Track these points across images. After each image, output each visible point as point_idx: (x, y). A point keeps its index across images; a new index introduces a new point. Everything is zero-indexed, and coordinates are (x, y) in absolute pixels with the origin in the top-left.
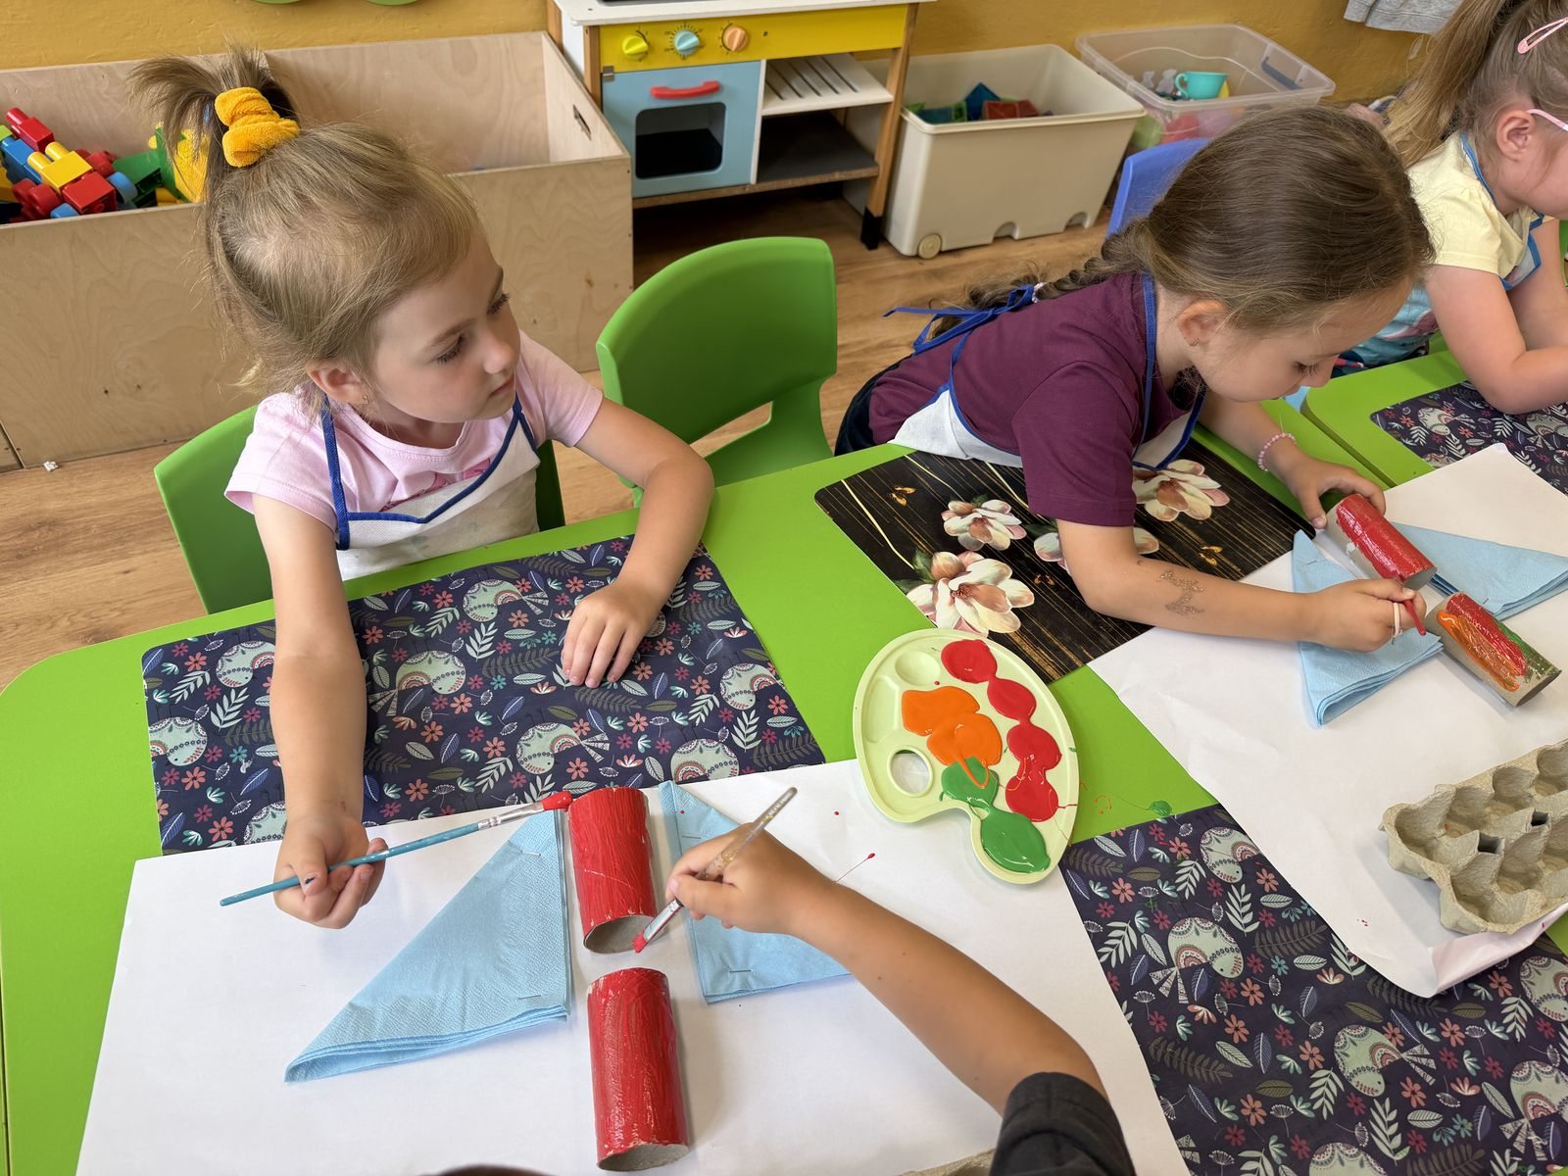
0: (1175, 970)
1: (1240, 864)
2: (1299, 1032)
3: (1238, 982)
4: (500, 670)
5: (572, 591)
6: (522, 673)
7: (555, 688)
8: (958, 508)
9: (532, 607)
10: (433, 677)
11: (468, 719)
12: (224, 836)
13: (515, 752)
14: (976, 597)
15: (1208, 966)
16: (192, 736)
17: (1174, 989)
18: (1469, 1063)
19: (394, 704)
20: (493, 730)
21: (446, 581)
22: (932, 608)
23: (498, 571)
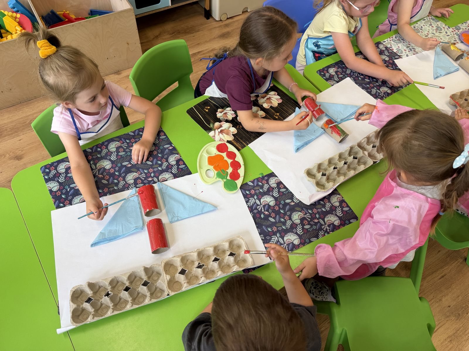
0: (262, 206)
1: (276, 184)
2: (285, 214)
3: (274, 206)
4: (119, 162)
5: (132, 142)
6: (124, 162)
7: (131, 165)
8: (220, 111)
9: (124, 147)
10: (104, 166)
11: (114, 173)
12: (68, 204)
13: (125, 179)
14: (224, 133)
15: (268, 204)
16: (56, 185)
17: (261, 209)
18: (317, 216)
19: (97, 172)
20: (120, 176)
21: (103, 143)
22: (214, 136)
23: (115, 139)
